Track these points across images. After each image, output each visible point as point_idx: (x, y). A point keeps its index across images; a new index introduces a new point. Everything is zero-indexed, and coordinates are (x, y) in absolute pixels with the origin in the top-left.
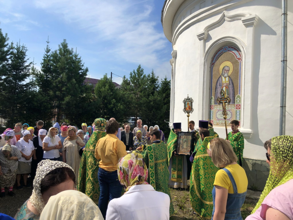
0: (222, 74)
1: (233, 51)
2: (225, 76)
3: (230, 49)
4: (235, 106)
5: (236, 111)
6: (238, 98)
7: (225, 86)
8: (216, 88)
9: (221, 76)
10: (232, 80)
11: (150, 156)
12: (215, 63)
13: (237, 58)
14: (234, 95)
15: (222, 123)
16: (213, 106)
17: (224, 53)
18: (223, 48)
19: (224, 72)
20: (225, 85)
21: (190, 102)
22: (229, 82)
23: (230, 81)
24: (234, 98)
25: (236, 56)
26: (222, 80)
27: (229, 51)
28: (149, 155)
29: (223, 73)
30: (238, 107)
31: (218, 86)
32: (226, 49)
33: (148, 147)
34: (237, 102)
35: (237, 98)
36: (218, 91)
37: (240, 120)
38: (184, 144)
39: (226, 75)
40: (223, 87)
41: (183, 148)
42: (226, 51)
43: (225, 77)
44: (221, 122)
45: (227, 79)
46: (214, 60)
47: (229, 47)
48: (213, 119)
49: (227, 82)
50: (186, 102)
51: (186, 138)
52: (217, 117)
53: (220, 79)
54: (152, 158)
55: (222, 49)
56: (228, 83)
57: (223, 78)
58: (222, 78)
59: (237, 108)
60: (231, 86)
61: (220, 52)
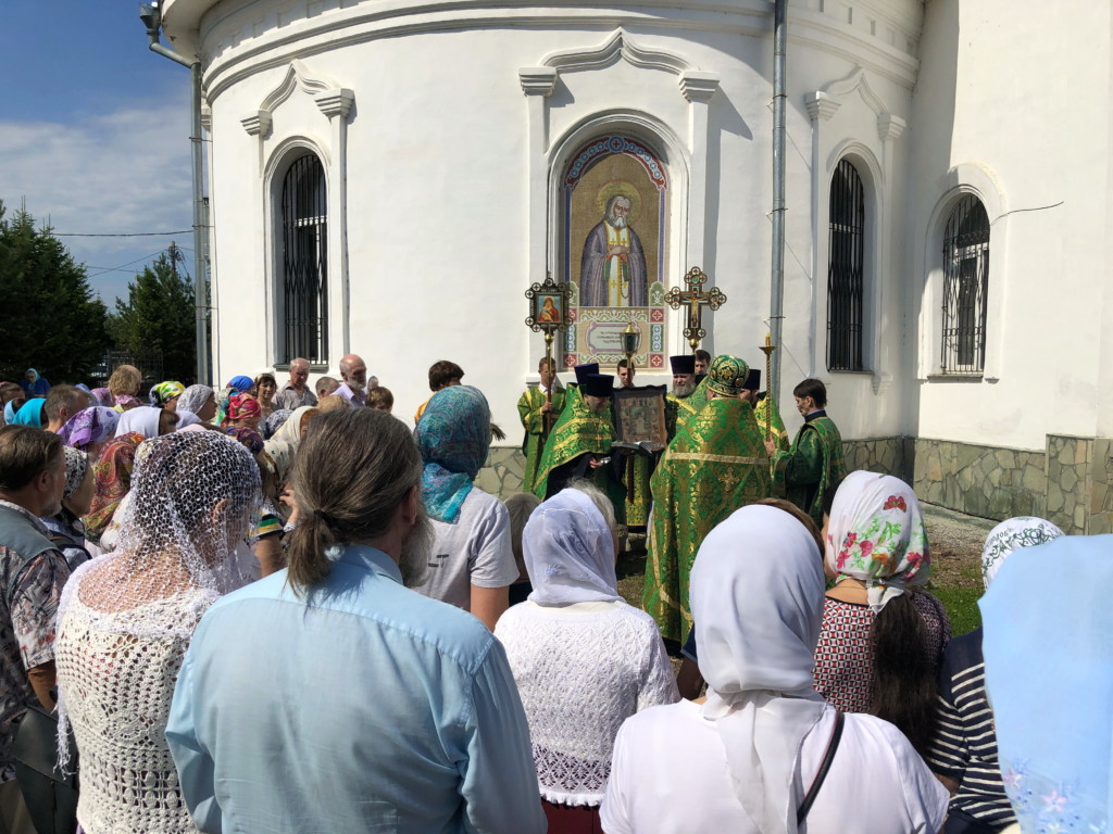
1: (642, 156)
2: (617, 224)
3: (631, 147)
4: (647, 314)
6: (657, 292)
7: (617, 255)
8: (585, 258)
10: (638, 240)
12: (578, 178)
13: (653, 178)
14: (646, 281)
15: (609, 362)
16: (575, 310)
17: (612, 154)
18: (607, 139)
19: (615, 213)
20: (618, 250)
22: (631, 244)
23: (634, 242)
24: (647, 291)
25: (651, 173)
26: (606, 235)
27: (627, 152)
29: (612, 216)
30: (657, 315)
31: (593, 253)
32: (616, 144)
34: (653, 299)
37: (662, 350)
38: (637, 422)
39: (620, 222)
40: (611, 257)
41: (635, 434)
43: (618, 229)
44: (604, 357)
45: (624, 233)
46: (576, 169)
47: (630, 141)
49: (624, 242)
51: (641, 404)
52: (590, 345)
53: (600, 231)
55: (602, 141)
56: (627, 245)
57: (610, 229)
59: (653, 320)
60: (635, 256)
61: (596, 149)
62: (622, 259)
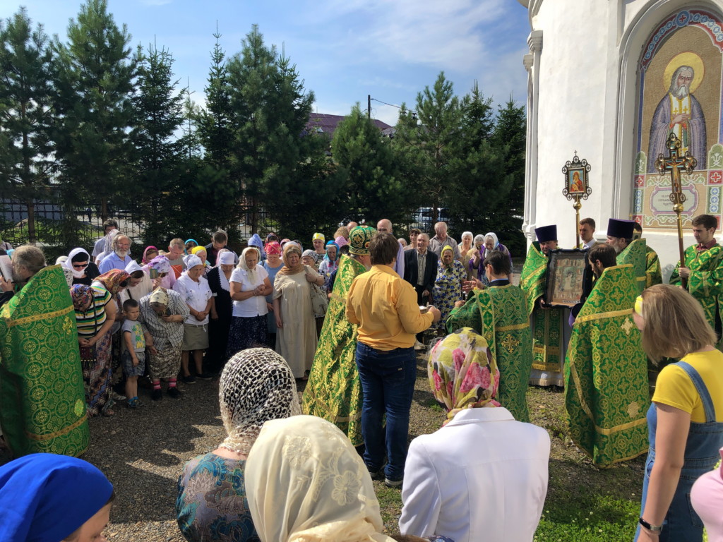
0: (671, 89)
1: (706, 24)
2: (680, 93)
3: (695, 17)
4: (706, 177)
5: (710, 189)
6: (717, 155)
7: (678, 123)
8: (653, 129)
9: (667, 94)
10: (699, 106)
11: (485, 316)
12: (651, 59)
13: (716, 42)
14: (705, 144)
15: (667, 223)
16: (643, 177)
17: (679, 29)
18: (675, 16)
19: (678, 84)
20: (679, 119)
21: (582, 172)
22: (692, 111)
23: (695, 108)
24: (706, 154)
25: (714, 37)
26: (670, 106)
27: (692, 23)
28: (483, 314)
29: (675, 87)
30: (716, 177)
31: (659, 124)
32: (683, 18)
33: (481, 295)
34: (712, 161)
35: (712, 154)
36: (657, 136)
37: (719, 211)
38: (566, 279)
39: (682, 91)
40: (674, 125)
41: (563, 290)
42: (685, 22)
43: (681, 98)
44: (663, 218)
45: (686, 101)
46: (650, 51)
47: (694, 12)
48: (641, 212)
49: (686, 110)
50: (571, 172)
51: (572, 264)
52: (653, 208)
53: (665, 103)
54: (490, 321)
55: (671, 19)
56: (688, 112)
57: (674, 99)
58: (670, 101)
59: (711, 182)
60: (696, 121)
61: (666, 29)
62: (683, 126)
